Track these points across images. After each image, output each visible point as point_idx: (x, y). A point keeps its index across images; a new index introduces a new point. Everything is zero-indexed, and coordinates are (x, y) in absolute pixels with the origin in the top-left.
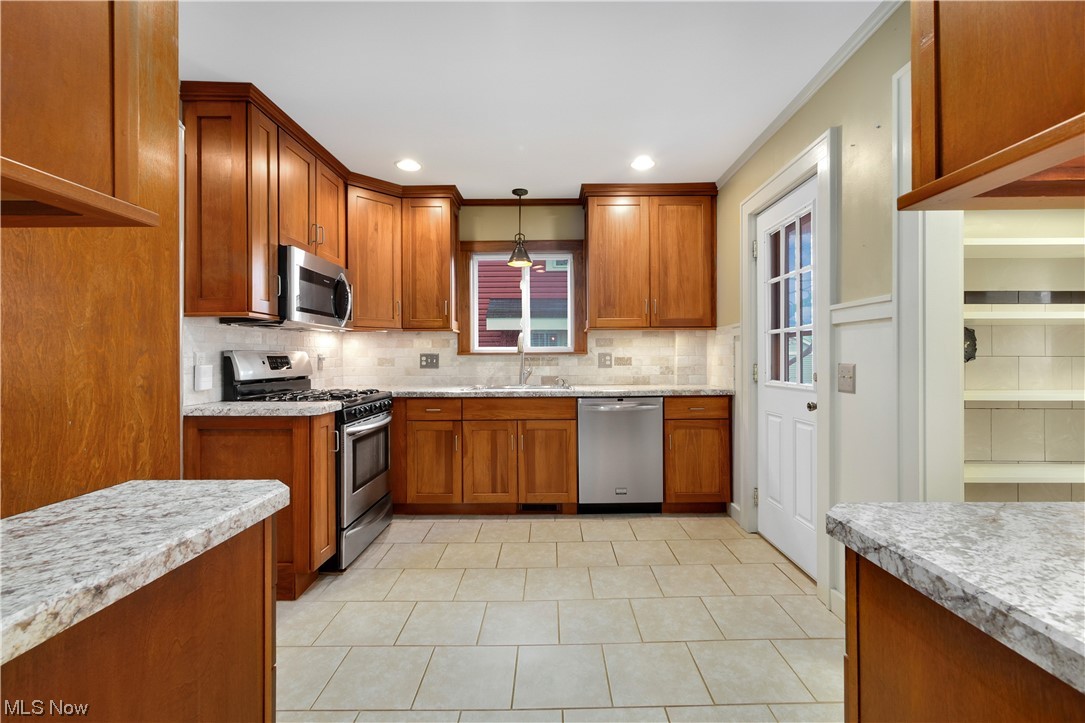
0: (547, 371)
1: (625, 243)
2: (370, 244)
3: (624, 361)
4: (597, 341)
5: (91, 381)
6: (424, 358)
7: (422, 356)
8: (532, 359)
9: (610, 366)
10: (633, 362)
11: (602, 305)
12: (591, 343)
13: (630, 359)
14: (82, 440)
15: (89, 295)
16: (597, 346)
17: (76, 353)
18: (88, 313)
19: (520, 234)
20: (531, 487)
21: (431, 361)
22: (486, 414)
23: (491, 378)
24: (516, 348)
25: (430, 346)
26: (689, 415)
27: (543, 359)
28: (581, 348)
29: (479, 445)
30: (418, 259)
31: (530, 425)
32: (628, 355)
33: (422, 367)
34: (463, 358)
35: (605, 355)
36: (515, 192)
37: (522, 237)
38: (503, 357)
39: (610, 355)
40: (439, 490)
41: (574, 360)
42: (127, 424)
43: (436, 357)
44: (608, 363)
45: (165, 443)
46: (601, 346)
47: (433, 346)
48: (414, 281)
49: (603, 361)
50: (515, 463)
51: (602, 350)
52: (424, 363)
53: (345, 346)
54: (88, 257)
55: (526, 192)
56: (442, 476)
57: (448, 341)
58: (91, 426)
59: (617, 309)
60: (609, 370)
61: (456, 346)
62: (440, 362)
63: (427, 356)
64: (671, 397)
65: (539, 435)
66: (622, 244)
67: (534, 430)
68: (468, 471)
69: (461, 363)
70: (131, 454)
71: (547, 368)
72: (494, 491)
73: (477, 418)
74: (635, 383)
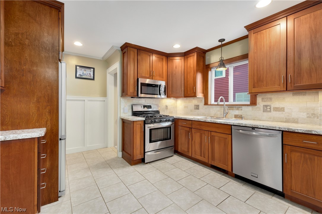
0: (237, 112)
1: (270, 47)
2: (174, 72)
3: (282, 110)
4: (263, 99)
5: (36, 110)
6: (195, 106)
8: (231, 107)
9: (270, 111)
10: (286, 110)
11: (256, 81)
12: (259, 100)
13: (284, 108)
14: (34, 120)
15: (35, 97)
16: (262, 101)
17: (32, 106)
18: (35, 99)
19: (221, 57)
20: (213, 158)
22: (198, 127)
23: (215, 114)
24: (217, 103)
25: (197, 102)
26: (302, 145)
27: (235, 107)
28: (253, 103)
29: (197, 137)
30: (188, 74)
31: (213, 134)
32: (282, 106)
33: (195, 109)
34: (206, 106)
35: (266, 106)
36: (220, 41)
37: (222, 58)
39: (270, 106)
40: (186, 150)
41: (250, 108)
42: (44, 118)
43: (198, 106)
45: (54, 122)
46: (265, 101)
47: (198, 102)
48: (187, 82)
49: (266, 108)
50: (208, 147)
51: (265, 103)
53: (177, 102)
54: (35, 90)
55: (224, 40)
56: (187, 146)
58: (36, 118)
59: (265, 83)
60: (270, 113)
61: (204, 102)
62: (199, 107)
63: (196, 105)
64: (286, 131)
65: (217, 139)
66: (268, 48)
67: (214, 136)
68: (193, 145)
69: (205, 108)
70: (45, 123)
71: (237, 111)
72: (201, 156)
73: (196, 128)
74: (287, 121)
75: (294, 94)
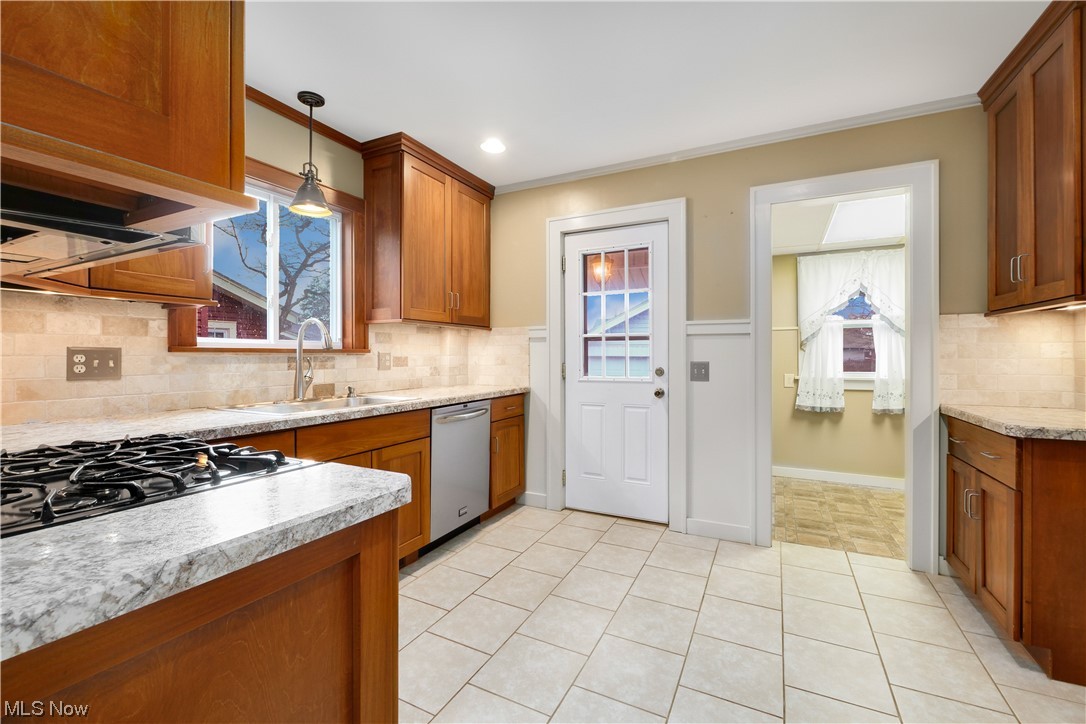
0: (322, 376)
3: (401, 362)
4: (377, 334)
6: (79, 359)
7: (71, 352)
9: (389, 368)
10: (409, 363)
12: (372, 338)
13: (407, 358)
16: (378, 342)
19: (311, 164)
21: (99, 364)
23: (236, 392)
25: (95, 332)
27: (316, 359)
28: (360, 346)
31: (386, 454)
32: (404, 354)
33: (72, 376)
34: (180, 358)
35: (384, 354)
37: (314, 170)
38: (257, 355)
39: (389, 354)
43: (115, 354)
44: (388, 364)
46: (381, 343)
47: (103, 333)
49: (384, 362)
51: (382, 348)
52: (80, 369)
57: (145, 324)
59: (426, 299)
60: (389, 372)
61: (164, 334)
62: (125, 365)
63: (86, 353)
69: (174, 368)
75: (420, 329)
